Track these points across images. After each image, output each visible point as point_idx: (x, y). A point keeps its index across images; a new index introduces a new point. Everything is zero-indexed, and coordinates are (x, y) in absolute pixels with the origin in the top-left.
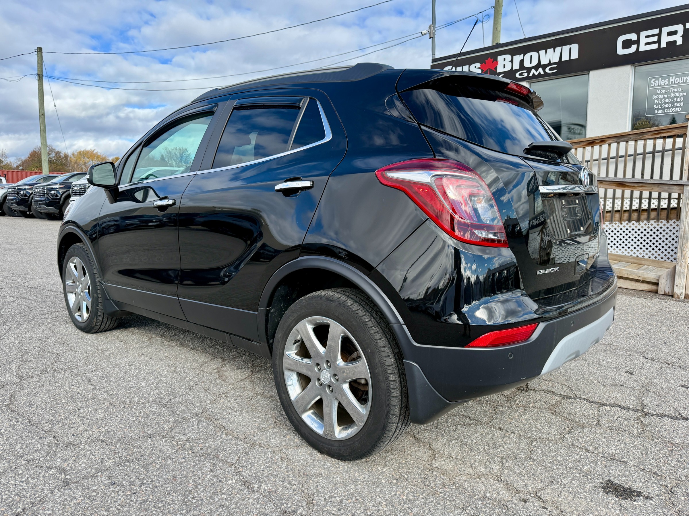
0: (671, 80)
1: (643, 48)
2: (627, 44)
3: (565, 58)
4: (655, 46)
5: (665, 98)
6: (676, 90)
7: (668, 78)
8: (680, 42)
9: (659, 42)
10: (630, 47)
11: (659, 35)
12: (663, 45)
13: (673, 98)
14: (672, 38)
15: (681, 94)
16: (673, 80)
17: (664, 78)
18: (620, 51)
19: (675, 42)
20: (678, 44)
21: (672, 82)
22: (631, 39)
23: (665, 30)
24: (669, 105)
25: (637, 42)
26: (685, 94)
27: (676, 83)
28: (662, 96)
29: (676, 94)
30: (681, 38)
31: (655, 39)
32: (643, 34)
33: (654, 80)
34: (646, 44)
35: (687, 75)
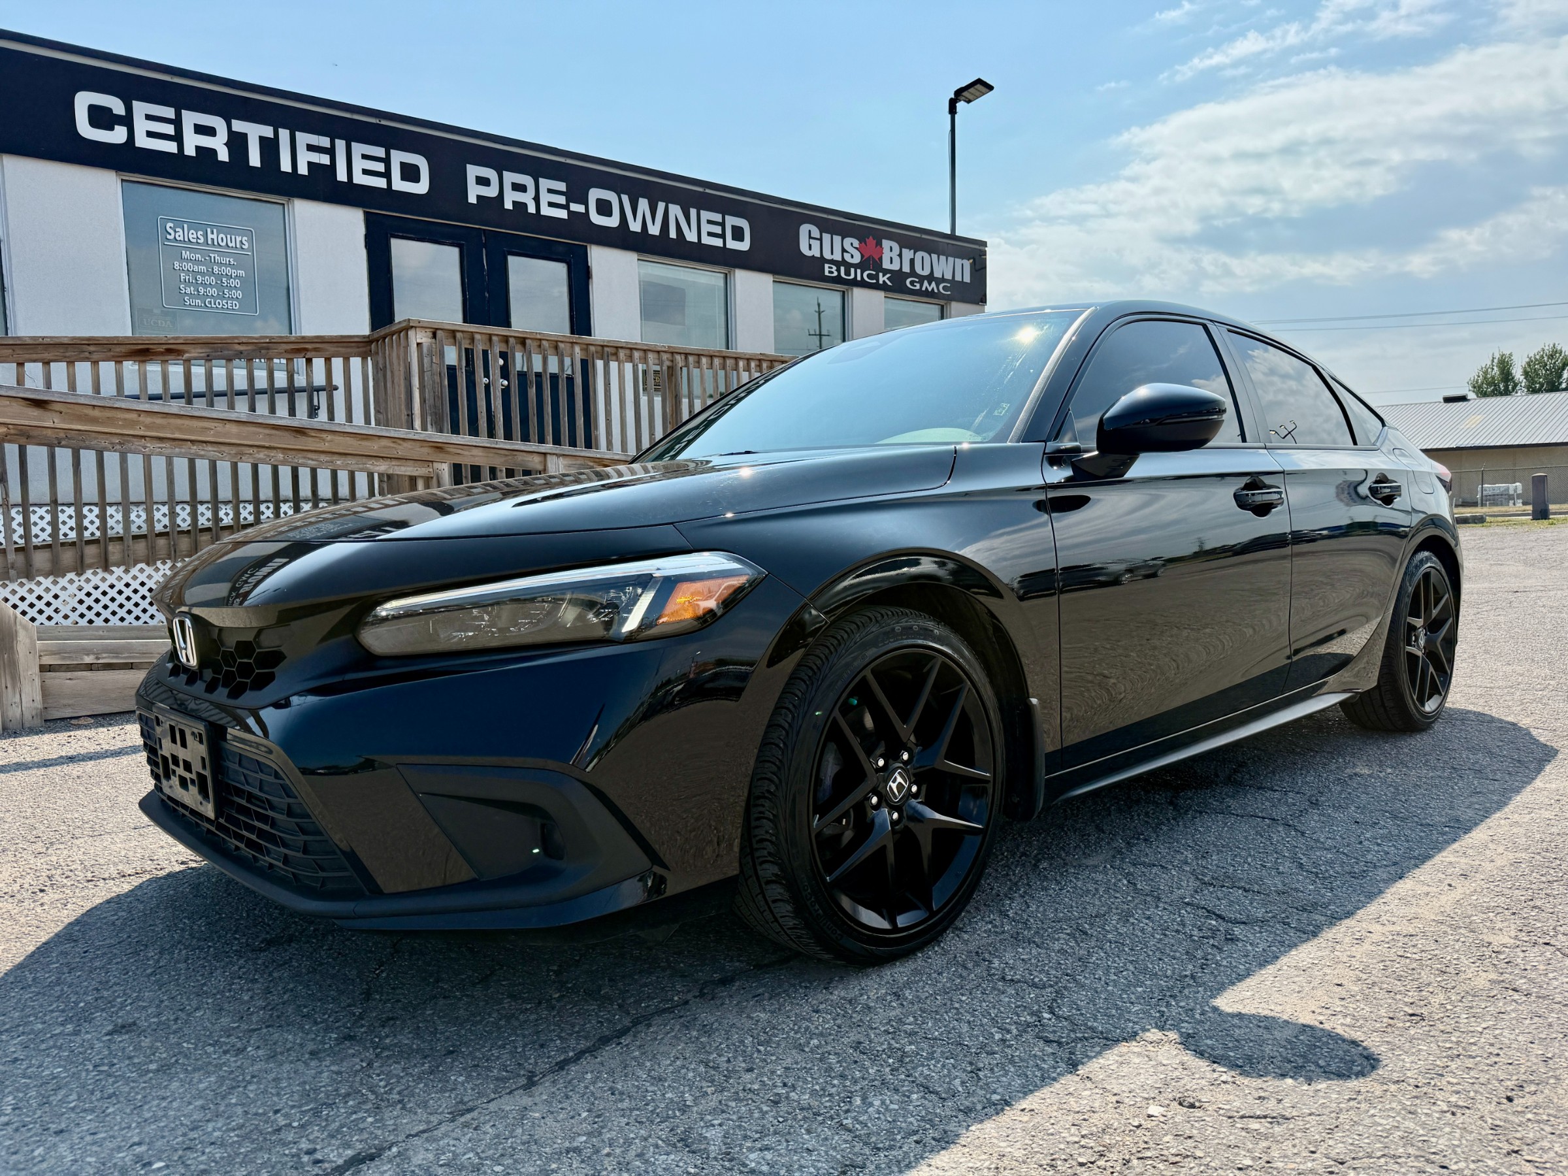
0: (210, 236)
1: (142, 141)
2: (100, 117)
4: (171, 147)
5: (203, 274)
6: (226, 260)
7: (204, 228)
8: (223, 155)
9: (178, 138)
10: (112, 129)
11: (177, 122)
12: (190, 151)
13: (219, 277)
14: (206, 141)
15: (234, 272)
16: (214, 237)
17: (194, 226)
18: (84, 128)
19: (213, 152)
20: (220, 158)
21: (213, 239)
22: (110, 110)
23: (190, 118)
24: (213, 291)
25: (127, 121)
26: (242, 273)
27: (224, 244)
28: (196, 269)
29: (228, 270)
30: (226, 150)
31: (170, 129)
32: (140, 108)
33: (170, 225)
34: (150, 134)
35: (242, 232)
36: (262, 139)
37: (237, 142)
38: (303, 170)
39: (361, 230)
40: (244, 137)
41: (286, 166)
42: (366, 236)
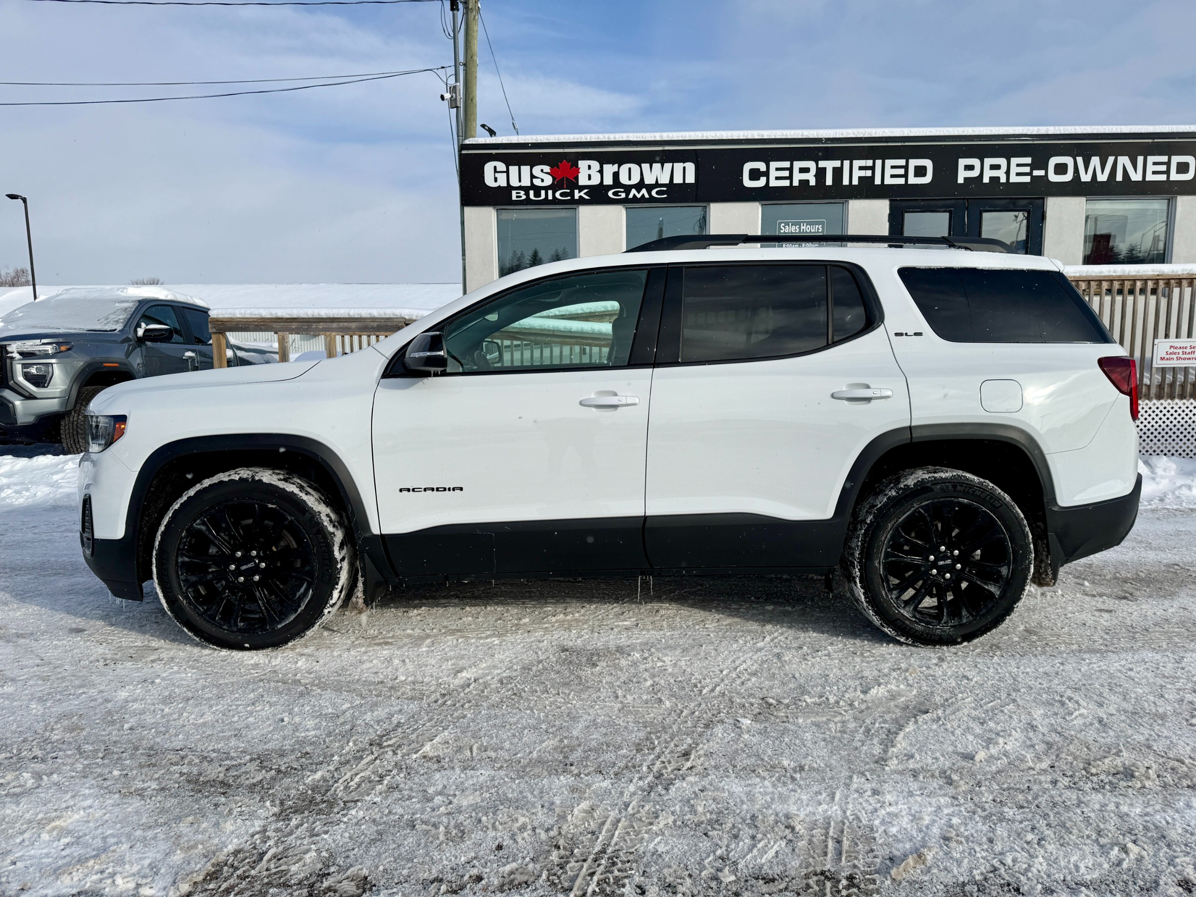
1: (773, 183)
2: (755, 174)
3: (678, 180)
4: (786, 183)
7: (799, 224)
8: (813, 182)
9: (790, 178)
10: (759, 179)
11: (791, 169)
12: (796, 183)
14: (804, 176)
16: (804, 227)
18: (748, 183)
19: (808, 181)
20: (811, 185)
22: (759, 169)
23: (798, 165)
25: (766, 174)
30: (814, 179)
31: (786, 174)
32: (774, 165)
33: (784, 224)
34: (777, 178)
35: (818, 223)
36: (834, 169)
37: (821, 173)
38: (855, 182)
39: (888, 212)
40: (825, 169)
41: (846, 182)
42: (890, 215)
